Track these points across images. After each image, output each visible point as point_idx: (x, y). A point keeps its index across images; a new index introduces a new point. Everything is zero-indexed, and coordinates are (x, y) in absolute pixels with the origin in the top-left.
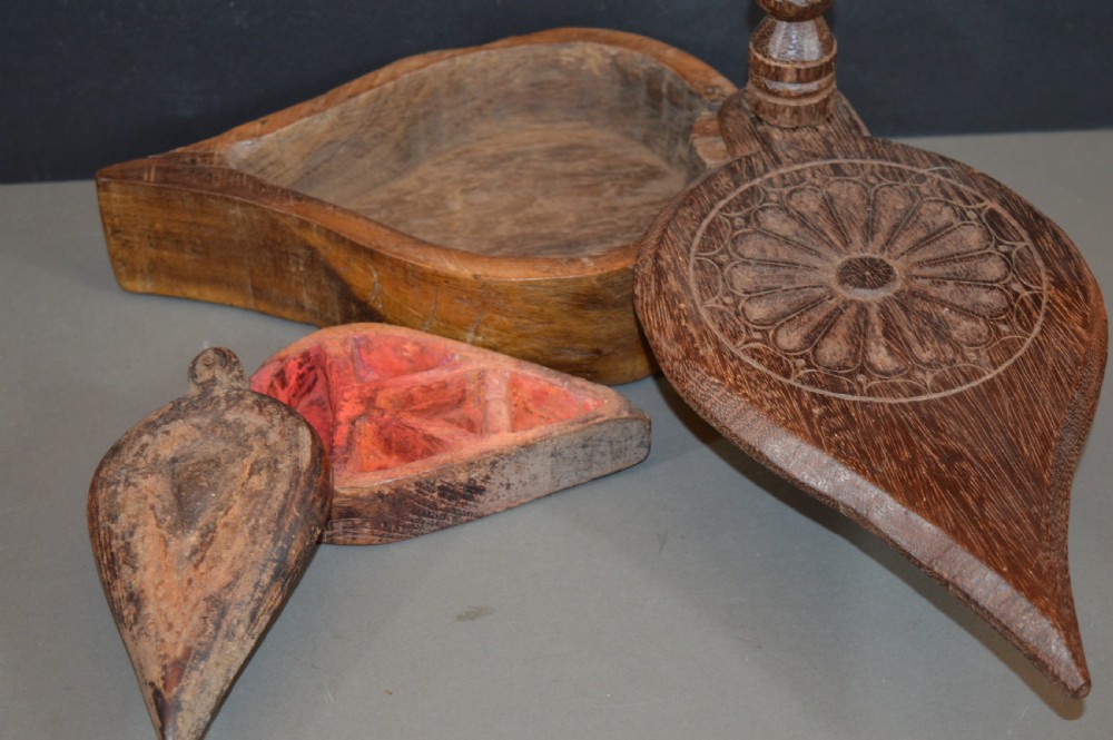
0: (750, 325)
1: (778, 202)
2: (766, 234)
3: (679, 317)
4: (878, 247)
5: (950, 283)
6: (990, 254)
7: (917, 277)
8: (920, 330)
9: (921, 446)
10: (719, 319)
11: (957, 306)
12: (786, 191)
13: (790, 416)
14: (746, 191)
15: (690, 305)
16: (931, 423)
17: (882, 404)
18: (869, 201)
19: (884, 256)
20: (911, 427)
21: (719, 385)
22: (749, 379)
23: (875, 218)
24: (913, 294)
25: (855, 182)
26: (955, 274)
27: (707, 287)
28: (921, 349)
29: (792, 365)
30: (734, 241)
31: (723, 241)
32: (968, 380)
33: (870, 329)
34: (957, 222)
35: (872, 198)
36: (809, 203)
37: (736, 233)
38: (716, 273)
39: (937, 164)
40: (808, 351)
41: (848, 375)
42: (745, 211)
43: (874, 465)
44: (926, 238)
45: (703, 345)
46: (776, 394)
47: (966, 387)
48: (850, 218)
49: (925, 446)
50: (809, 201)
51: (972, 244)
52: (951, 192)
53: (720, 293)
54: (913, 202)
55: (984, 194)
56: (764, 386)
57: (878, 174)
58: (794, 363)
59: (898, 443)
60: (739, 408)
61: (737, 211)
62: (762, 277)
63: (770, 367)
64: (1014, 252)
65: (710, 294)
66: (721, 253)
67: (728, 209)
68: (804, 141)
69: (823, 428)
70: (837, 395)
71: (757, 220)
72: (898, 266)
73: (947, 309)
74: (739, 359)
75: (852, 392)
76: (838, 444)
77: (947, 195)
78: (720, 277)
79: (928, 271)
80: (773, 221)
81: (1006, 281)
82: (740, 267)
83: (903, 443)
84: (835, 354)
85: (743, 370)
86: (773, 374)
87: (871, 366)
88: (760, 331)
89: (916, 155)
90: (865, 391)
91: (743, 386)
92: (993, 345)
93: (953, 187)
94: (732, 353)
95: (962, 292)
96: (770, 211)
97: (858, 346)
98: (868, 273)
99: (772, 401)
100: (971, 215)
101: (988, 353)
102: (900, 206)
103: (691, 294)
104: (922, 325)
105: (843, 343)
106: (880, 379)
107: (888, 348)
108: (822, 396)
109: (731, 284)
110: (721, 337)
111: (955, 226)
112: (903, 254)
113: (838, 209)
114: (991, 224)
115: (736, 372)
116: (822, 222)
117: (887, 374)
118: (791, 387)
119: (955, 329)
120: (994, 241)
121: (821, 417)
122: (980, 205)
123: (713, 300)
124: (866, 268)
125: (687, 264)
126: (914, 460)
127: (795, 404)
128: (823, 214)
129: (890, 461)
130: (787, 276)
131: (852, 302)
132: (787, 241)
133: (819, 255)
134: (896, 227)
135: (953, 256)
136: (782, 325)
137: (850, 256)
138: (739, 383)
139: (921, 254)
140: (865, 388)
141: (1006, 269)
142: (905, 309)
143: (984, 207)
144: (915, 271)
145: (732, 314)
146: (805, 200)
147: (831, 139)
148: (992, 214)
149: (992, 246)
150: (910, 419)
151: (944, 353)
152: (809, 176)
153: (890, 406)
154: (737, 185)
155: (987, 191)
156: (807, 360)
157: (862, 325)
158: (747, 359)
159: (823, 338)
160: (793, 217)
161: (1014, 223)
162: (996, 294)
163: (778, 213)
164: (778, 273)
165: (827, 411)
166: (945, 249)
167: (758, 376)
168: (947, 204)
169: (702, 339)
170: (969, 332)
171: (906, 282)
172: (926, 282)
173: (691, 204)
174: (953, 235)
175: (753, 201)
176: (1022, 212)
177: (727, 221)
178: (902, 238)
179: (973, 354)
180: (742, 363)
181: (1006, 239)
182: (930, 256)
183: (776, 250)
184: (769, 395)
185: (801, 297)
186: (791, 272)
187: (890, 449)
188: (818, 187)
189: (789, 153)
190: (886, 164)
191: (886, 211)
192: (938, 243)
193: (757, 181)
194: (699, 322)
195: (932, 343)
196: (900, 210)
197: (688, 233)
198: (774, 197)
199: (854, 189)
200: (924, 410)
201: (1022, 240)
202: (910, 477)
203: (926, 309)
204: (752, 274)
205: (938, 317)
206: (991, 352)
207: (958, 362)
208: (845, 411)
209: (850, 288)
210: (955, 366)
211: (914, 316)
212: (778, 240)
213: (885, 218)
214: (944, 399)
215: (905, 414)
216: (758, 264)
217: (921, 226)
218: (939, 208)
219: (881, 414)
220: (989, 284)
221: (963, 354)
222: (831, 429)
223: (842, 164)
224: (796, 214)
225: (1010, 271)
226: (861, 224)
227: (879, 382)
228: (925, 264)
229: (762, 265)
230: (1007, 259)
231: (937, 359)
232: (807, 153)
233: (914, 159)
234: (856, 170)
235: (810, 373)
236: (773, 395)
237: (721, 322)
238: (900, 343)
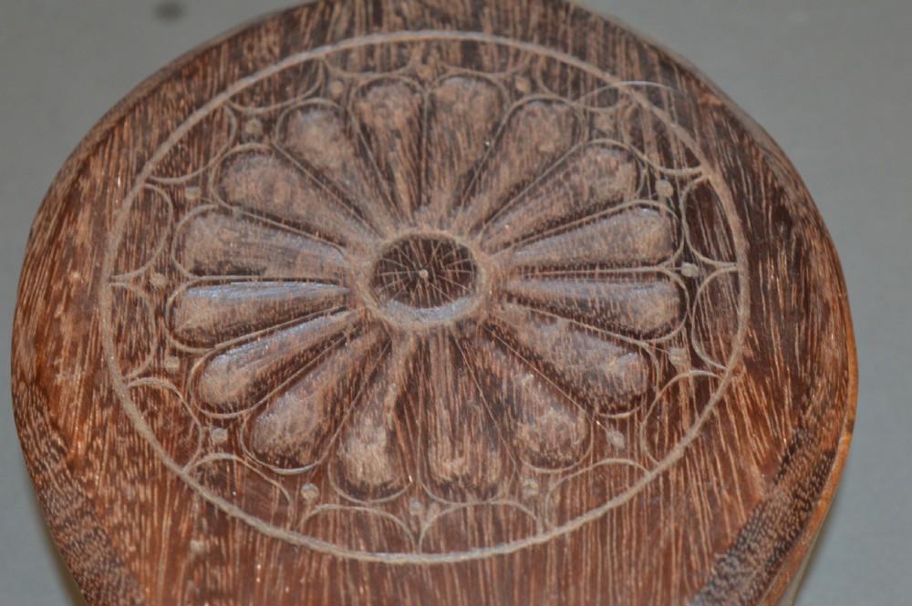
0: (170, 339)
1: (338, 101)
2: (290, 157)
3: (57, 300)
4: (472, 223)
5: (562, 322)
6: (660, 276)
7: (511, 298)
8: (464, 409)
10: (122, 318)
11: (553, 375)
12: (363, 80)
13: (146, 546)
14: (295, 69)
15: (89, 278)
17: (321, 555)
18: (496, 126)
19: (471, 244)
21: (60, 450)
22: (113, 452)
23: (492, 165)
24: (489, 330)
25: (489, 83)
26: (581, 303)
27: (135, 247)
28: (447, 452)
29: (201, 437)
30: (227, 162)
31: (207, 159)
32: (499, 538)
33: (377, 388)
34: (632, 199)
35: (504, 122)
37: (239, 148)
38: (162, 222)
39: (649, 75)
40: (245, 414)
41: (291, 482)
42: (274, 106)
44: (563, 221)
45: (69, 365)
46: (145, 493)
47: (489, 552)
48: (450, 156)
50: (397, 106)
51: (642, 246)
52: (649, 135)
54: (573, 143)
55: (706, 150)
56: (132, 473)
57: (537, 75)
58: (207, 434)
60: (76, 506)
61: (260, 105)
62: (241, 244)
63: (162, 436)
64: (707, 281)
65: (133, 261)
66: (193, 183)
67: (247, 99)
69: (191, 584)
70: (251, 521)
71: (285, 129)
72: (488, 266)
73: (530, 377)
74: (118, 407)
75: (279, 520)
78: (166, 231)
79: (536, 288)
80: (313, 133)
81: (663, 340)
82: (212, 216)
84: (292, 430)
85: (111, 431)
86: (159, 450)
87: (342, 468)
88: (181, 354)
89: (620, 50)
90: (303, 521)
91: (97, 464)
92: (580, 472)
93: (659, 127)
94: (111, 391)
95: (576, 345)
96: (316, 115)
97: (337, 423)
98: (424, 274)
99: (131, 506)
100: (664, 188)
101: (563, 487)
102: (548, 147)
103: (101, 255)
104: (471, 401)
105: (318, 407)
106: (343, 501)
107: (392, 435)
108: (223, 514)
109: (179, 248)
110: (112, 358)
111: (626, 205)
112: (507, 245)
113: (436, 130)
114: (691, 214)
115: (98, 431)
116: (399, 160)
117: (360, 491)
118: (179, 481)
119: (530, 420)
120: (680, 251)
121: (199, 560)
123: (133, 274)
124: (428, 261)
125: (125, 194)
127: (167, 522)
128: (407, 137)
130: (284, 251)
131: (377, 324)
132: (318, 177)
133: (359, 213)
134: (519, 187)
135: (593, 266)
136: (224, 350)
137: (415, 231)
138: (91, 456)
139: (537, 250)
140: (308, 514)
141: (675, 314)
142: (457, 361)
143: (694, 177)
144: (515, 285)
145: (151, 310)
146: (390, 104)
148: (705, 192)
149: (673, 260)
151: (484, 470)
152: (416, 56)
153: (333, 561)
154: (285, 53)
155: (713, 144)
156: (232, 434)
157: (366, 378)
158: (131, 408)
159: (282, 393)
160: (348, 133)
161: (733, 220)
162: (633, 360)
163: (328, 120)
164: (273, 241)
165: (216, 551)
166: (590, 248)
167: (132, 451)
168: (630, 158)
169: (73, 353)
170: (552, 435)
171: (489, 304)
172: (523, 311)
173: (190, 77)
174: (614, 221)
175: (296, 90)
176: (758, 201)
177: (234, 121)
178: (521, 211)
179: (534, 484)
180: (118, 415)
181: (705, 254)
182: (555, 257)
183: (293, 194)
184: (130, 492)
185: (289, 297)
186: (295, 243)
188: (422, 83)
190: (561, 57)
191: (520, 151)
192: (579, 233)
193: (322, 53)
194: (85, 317)
195: (473, 442)
196: (543, 154)
197: (156, 132)
198: (336, 89)
199: (485, 94)
200: (388, 586)
201: (733, 258)
203: (496, 368)
204: (227, 235)
205: (510, 390)
206: (570, 487)
207: (500, 493)
208: (248, 557)
209: (383, 297)
210: (491, 501)
211: (465, 378)
212: (303, 174)
213: (511, 165)
214: (437, 570)
215: (351, 586)
216: (244, 217)
217: (566, 194)
218: (613, 163)
219: (308, 575)
220: (631, 340)
221: (517, 478)
222: (203, 589)
223: (484, 43)
224: (357, 128)
225: (681, 318)
226: (462, 169)
227: (337, 506)
228: (537, 272)
229: (251, 220)
230: (687, 294)
231: (467, 479)
232: (433, 12)
233: (614, 56)
234: (503, 60)
235: (224, 461)
236: (137, 495)
237: (124, 323)
238: (414, 429)
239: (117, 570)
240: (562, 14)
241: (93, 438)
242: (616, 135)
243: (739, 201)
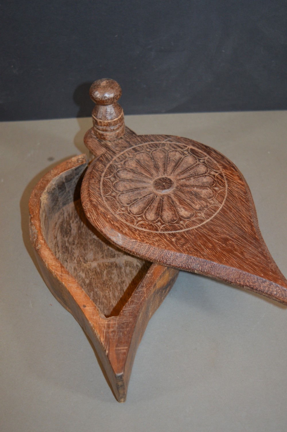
0: (135, 216)
1: (122, 168)
2: (124, 180)
3: (110, 221)
4: (162, 173)
5: (192, 178)
6: (199, 164)
7: (180, 180)
8: (191, 198)
9: (213, 240)
10: (124, 217)
11: (198, 186)
12: (122, 163)
13: (166, 245)
14: (109, 167)
15: (111, 215)
16: (212, 231)
17: (193, 229)
18: (151, 158)
19: (166, 176)
20: (207, 235)
21: (135, 242)
22: (145, 236)
23: (156, 163)
24: (182, 186)
26: (191, 174)
27: (114, 207)
28: (195, 205)
29: (156, 226)
30: (114, 186)
31: (110, 188)
32: (216, 211)
33: (175, 203)
34: (183, 156)
35: (152, 156)
36: (132, 164)
37: (114, 183)
39: (166, 138)
40: (159, 218)
41: (177, 223)
42: (113, 174)
43: (202, 253)
44: (176, 165)
46: (157, 238)
47: (216, 214)
48: (148, 165)
49: (214, 240)
50: (131, 164)
51: (191, 162)
52: (175, 147)
53: (119, 207)
54: (166, 154)
55: (186, 144)
56: (152, 237)
57: (149, 147)
58: (157, 225)
59: (205, 242)
60: (146, 248)
61: (110, 175)
62: (130, 197)
63: (150, 229)
64: (206, 161)
65: (116, 209)
66: (112, 192)
67: (107, 176)
68: (119, 143)
69: (178, 245)
70: (177, 232)
71: (118, 176)
72: (172, 178)
73: (195, 188)
74: (138, 230)
75: (181, 229)
76: (186, 249)
77: (175, 148)
78: (116, 202)
79: (182, 176)
80: (123, 175)
81: (208, 172)
82: (121, 195)
83: (207, 241)
84: (168, 217)
85: (141, 234)
86: (152, 231)
87: (182, 216)
88: (139, 217)
89: (158, 137)
91: (144, 239)
92: (216, 196)
93: (175, 144)
94: (135, 228)
95: (197, 180)
96: (121, 172)
97: (174, 211)
98: (164, 184)
99: (157, 241)
100: (186, 152)
101: (216, 199)
102: (162, 156)
103: (109, 211)
104: (190, 196)
105: (169, 211)
106: (188, 220)
107: (184, 208)
108: (172, 233)
109: (121, 203)
110: (128, 224)
111: (183, 158)
112: (171, 173)
113: (143, 164)
114: (193, 153)
115: (139, 235)
116: (140, 170)
117: (189, 218)
118: (161, 234)
119: (201, 194)
120: (197, 159)
121: (176, 242)
122: (186, 148)
123: (118, 211)
124: (163, 182)
125: (103, 200)
126: (213, 246)
127: (165, 240)
128: (139, 167)
129: (206, 250)
130: (138, 193)
131: (164, 195)
132: (132, 180)
133: (145, 182)
134: (164, 164)
135: (187, 168)
136: (146, 212)
137: (155, 179)
138: (143, 239)
139: (177, 171)
140: (185, 226)
141: (206, 168)
142: (182, 192)
144: (178, 178)
145: (127, 214)
146: (130, 164)
147: (128, 140)
148: (192, 150)
149: (198, 161)
150: (205, 231)
151: (203, 204)
152: (127, 155)
153: (196, 229)
154: (105, 166)
155: (186, 143)
156: (161, 222)
157: (171, 203)
158: (141, 229)
159: (162, 212)
160: (130, 171)
161: (200, 151)
162: (208, 177)
163: (124, 171)
164: (135, 193)
165: (177, 239)
166: (184, 167)
167: (148, 234)
168: (176, 151)
169: (122, 227)
170: (206, 194)
171: (177, 182)
172: (184, 180)
173: (93, 178)
174: (184, 161)
175: (113, 170)
176: (200, 146)
177: (108, 180)
178: (168, 168)
179: (212, 201)
180: (140, 231)
181: (202, 158)
182: (180, 171)
183: (130, 185)
185: (147, 199)
186: (139, 191)
187: (204, 245)
188: (132, 158)
189: (116, 149)
190: (150, 143)
191: (158, 159)
192: (180, 166)
193: (111, 163)
194: (117, 221)
195: (197, 201)
196: (162, 158)
197: (97, 189)
198: (119, 166)
199: (144, 155)
200: (207, 227)
201: (206, 156)
202: (216, 253)
203: (189, 190)
204: (126, 196)
205: (194, 192)
206: (217, 198)
207: (209, 206)
208: (183, 236)
209: (161, 191)
210: (208, 207)
211: (186, 194)
212: (129, 181)
213: (159, 162)
214: (211, 220)
215: (202, 230)
216: (127, 192)
217: (172, 162)
218: (174, 153)
219: (194, 233)
220: (204, 175)
221: (209, 202)
222: (181, 245)
223: (136, 147)
224: (130, 170)
225: (207, 168)
226: (153, 167)
227: (188, 222)
228: (180, 174)
229: (128, 192)
230: (205, 164)
231: (201, 207)
232: (122, 147)
233: (158, 139)
234: (141, 148)
235: (164, 226)
236: (156, 239)
237: (125, 218)
238: (187, 205)
239: (164, 251)
240: (143, 137)
241: (140, 236)
242: (171, 149)
243: (198, 148)
